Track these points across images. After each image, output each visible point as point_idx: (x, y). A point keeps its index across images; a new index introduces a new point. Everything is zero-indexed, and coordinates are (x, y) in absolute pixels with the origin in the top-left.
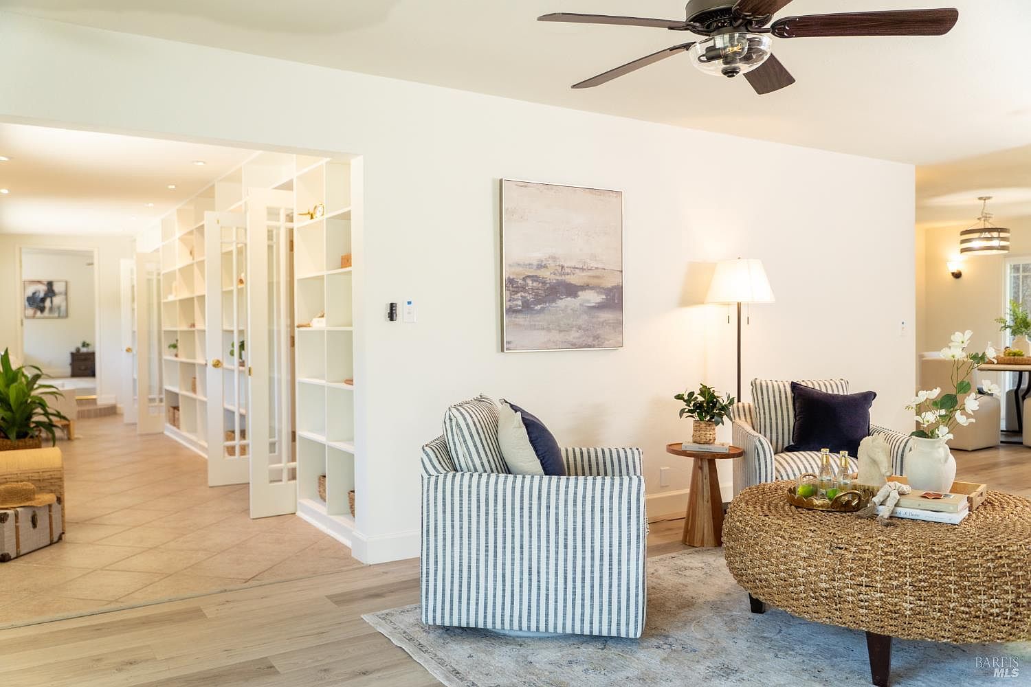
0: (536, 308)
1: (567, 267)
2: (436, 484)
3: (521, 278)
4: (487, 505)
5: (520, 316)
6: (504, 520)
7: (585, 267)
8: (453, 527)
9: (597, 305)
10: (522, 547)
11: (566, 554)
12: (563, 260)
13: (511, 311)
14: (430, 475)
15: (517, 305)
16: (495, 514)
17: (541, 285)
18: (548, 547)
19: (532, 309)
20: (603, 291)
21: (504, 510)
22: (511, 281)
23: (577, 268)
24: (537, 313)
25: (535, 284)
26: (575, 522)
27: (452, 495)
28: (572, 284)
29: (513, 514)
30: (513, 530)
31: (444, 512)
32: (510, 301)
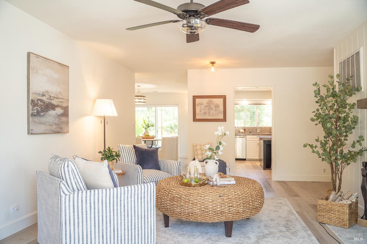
0: (41, 114)
1: (52, 97)
2: (69, 198)
3: (37, 99)
4: (94, 205)
5: (36, 118)
6: (102, 210)
7: (57, 97)
8: (78, 218)
9: (61, 114)
10: (110, 221)
11: (128, 219)
12: (50, 93)
13: (33, 115)
14: (66, 195)
15: (35, 113)
16: (98, 208)
17: (43, 103)
18: (121, 218)
19: (40, 115)
20: (63, 108)
21: (102, 205)
22: (33, 101)
23: (55, 97)
24: (42, 117)
25: (41, 103)
26: (131, 205)
27: (78, 202)
28: (54, 104)
29: (106, 207)
30: (106, 214)
31: (74, 212)
32: (32, 110)
